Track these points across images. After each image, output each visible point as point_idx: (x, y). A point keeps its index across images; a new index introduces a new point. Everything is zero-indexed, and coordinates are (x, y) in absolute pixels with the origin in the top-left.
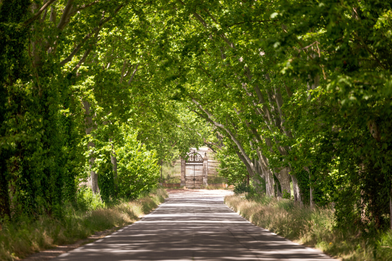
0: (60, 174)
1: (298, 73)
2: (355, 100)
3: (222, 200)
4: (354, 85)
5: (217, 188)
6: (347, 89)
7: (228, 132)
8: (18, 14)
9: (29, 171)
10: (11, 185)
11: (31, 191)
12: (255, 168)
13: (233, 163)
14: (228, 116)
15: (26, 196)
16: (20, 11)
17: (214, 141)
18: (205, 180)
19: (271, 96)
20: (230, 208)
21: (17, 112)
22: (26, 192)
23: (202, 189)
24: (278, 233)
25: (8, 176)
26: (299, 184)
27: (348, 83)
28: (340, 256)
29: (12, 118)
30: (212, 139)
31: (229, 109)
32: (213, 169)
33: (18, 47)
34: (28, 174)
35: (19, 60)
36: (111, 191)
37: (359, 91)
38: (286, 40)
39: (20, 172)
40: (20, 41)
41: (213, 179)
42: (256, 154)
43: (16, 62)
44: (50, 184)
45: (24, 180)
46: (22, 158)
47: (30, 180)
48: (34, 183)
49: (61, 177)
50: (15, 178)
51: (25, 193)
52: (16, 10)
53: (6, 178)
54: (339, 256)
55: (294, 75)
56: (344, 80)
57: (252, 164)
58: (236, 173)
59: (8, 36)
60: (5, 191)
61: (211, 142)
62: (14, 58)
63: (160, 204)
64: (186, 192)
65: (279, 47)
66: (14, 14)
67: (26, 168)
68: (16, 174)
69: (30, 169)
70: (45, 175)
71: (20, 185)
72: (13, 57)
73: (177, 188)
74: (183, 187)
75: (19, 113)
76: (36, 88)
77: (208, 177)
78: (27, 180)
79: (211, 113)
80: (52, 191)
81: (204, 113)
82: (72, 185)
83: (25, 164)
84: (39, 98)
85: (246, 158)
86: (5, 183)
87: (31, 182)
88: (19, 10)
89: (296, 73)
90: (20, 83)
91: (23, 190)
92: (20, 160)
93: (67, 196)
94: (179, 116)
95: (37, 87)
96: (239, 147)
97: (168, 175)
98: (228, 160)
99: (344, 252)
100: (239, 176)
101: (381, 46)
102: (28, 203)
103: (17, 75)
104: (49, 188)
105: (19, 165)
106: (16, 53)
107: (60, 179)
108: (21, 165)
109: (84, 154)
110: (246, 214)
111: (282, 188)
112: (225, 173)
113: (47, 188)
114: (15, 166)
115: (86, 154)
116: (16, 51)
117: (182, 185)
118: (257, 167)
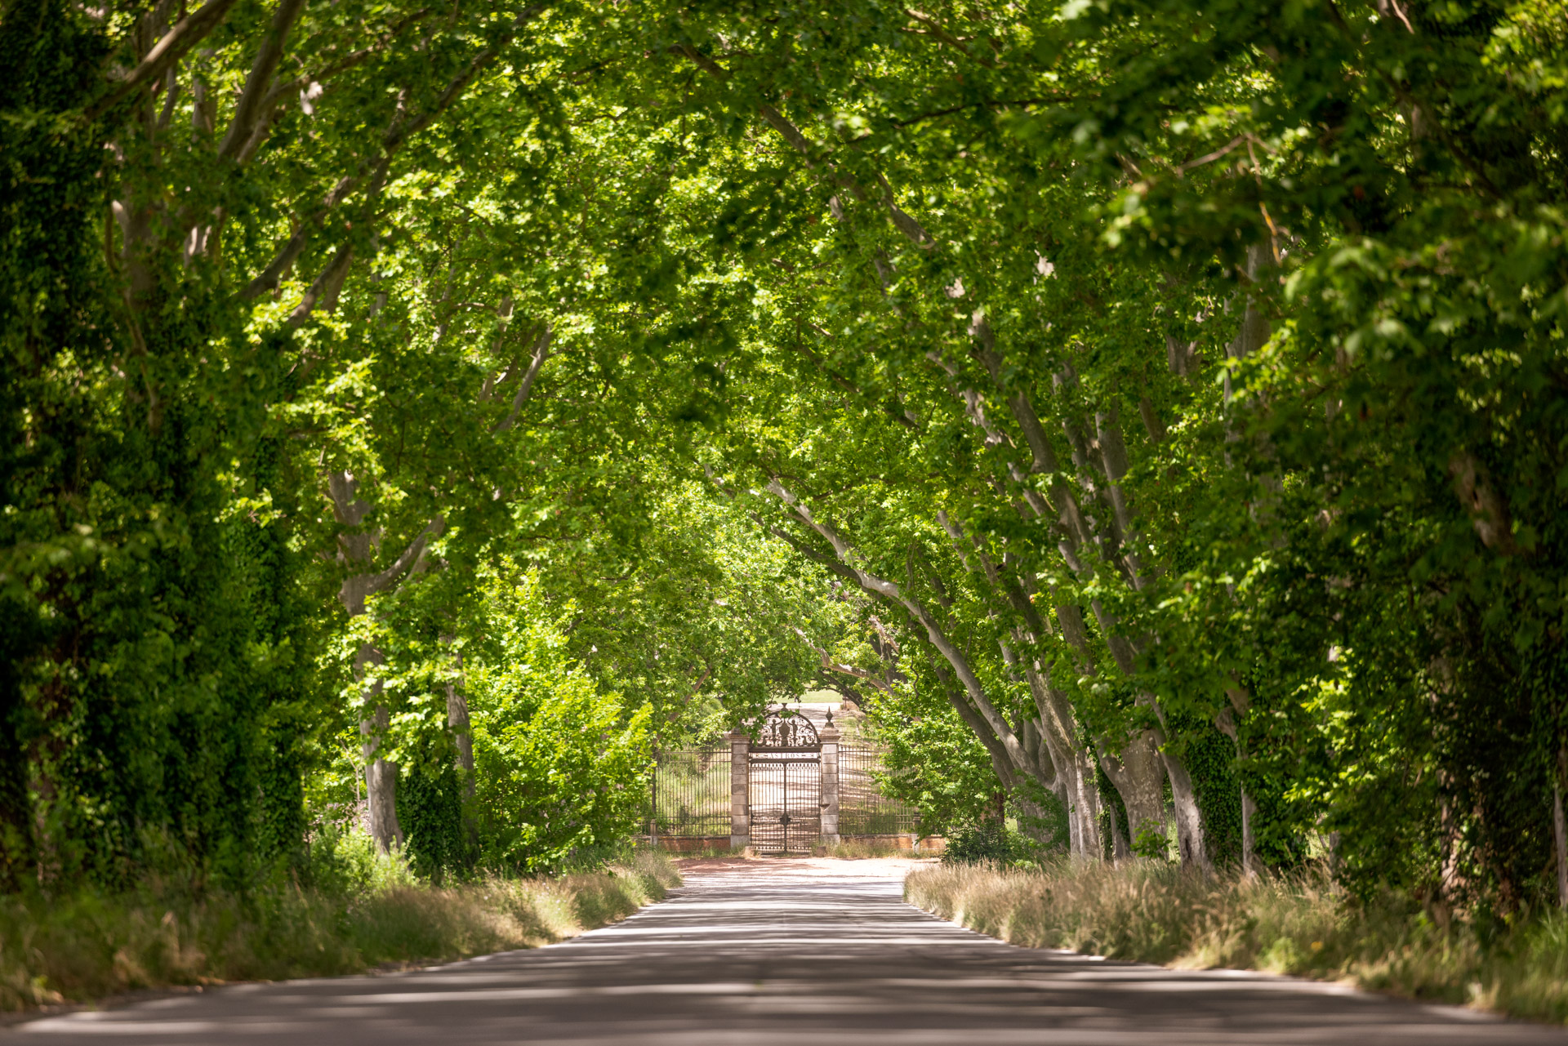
0: (238, 749)
1: (1172, 244)
2: (1398, 335)
3: (898, 891)
4: (1395, 277)
5: (877, 852)
6: (1369, 291)
7: (915, 611)
8: (62, 92)
9: (114, 718)
10: (43, 776)
11: (123, 798)
12: (1027, 754)
13: (938, 744)
14: (914, 550)
15: (100, 817)
16: (69, 78)
17: (862, 663)
18: (828, 823)
19: (1082, 443)
20: (926, 909)
21: (61, 484)
22: (102, 801)
23: (815, 855)
24: (1111, 951)
25: (25, 726)
26: (1197, 793)
27: (1372, 267)
28: (1349, 972)
29: (40, 506)
30: (854, 654)
31: (917, 517)
32: (861, 783)
33: (61, 223)
34: (108, 730)
35: (66, 273)
36: (450, 846)
37: (1414, 302)
38: (1122, 113)
39: (76, 724)
40: (69, 196)
41: (861, 822)
42: (1026, 696)
43: (53, 284)
44: (199, 780)
45: (93, 756)
46: (81, 668)
47: (117, 754)
48: (131, 767)
49: (244, 761)
50: (56, 748)
51: (96, 806)
52: (53, 73)
53: (18, 732)
54: (1343, 970)
55: (1155, 249)
56: (1355, 254)
57: (1012, 740)
58: (951, 787)
59: (19, 164)
60: (14, 785)
61: (851, 663)
62: (48, 268)
63: (647, 902)
64: (756, 871)
65: (1093, 139)
66: (44, 91)
67: (98, 708)
68: (60, 731)
69: (115, 712)
70: (177, 742)
71: (79, 775)
72: (41, 264)
73: (719, 852)
74: (741, 849)
75: (70, 486)
76: (138, 399)
77: (841, 813)
78: (105, 753)
79: (848, 540)
80: (207, 809)
81: (821, 538)
82: (288, 803)
83: (95, 691)
84: (151, 437)
85: (989, 717)
86: (15, 759)
87: (119, 761)
88: (65, 73)
89: (1164, 242)
90: (71, 367)
91: (90, 796)
92: (74, 673)
93: (272, 847)
94: (721, 556)
95: (143, 392)
96: (959, 673)
97: (682, 808)
98: (919, 737)
99: (1364, 956)
100: (964, 799)
101: (1502, 122)
102: (111, 847)
103: (58, 332)
104: (194, 798)
105: (71, 694)
106: (53, 247)
107: (241, 768)
108: (80, 697)
109: (343, 694)
110: (985, 920)
111: (1132, 821)
112: (904, 789)
113: (188, 798)
114: (55, 698)
115: (351, 694)
116: (54, 240)
117: (735, 841)
118: (1035, 753)
